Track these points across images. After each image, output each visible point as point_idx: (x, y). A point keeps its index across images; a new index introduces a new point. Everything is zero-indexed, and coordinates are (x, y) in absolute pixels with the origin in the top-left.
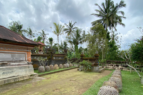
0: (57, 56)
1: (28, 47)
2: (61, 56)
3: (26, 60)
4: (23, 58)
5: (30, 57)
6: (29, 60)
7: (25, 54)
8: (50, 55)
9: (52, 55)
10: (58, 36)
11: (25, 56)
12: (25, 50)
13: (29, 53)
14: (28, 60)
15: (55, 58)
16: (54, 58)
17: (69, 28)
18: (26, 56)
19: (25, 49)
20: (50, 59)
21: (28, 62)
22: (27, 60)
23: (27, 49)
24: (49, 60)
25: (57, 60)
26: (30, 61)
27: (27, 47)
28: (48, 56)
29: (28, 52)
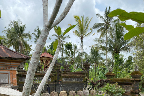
0: (70, 77)
1: (12, 63)
2: (77, 75)
3: (8, 83)
4: (5, 79)
5: (15, 79)
6: (14, 82)
7: (8, 73)
8: (55, 75)
9: (60, 75)
10: (82, 38)
11: (8, 77)
12: (8, 68)
13: (13, 72)
14: (12, 83)
15: (66, 80)
16: (64, 80)
17: (105, 21)
18: (10, 76)
19: (7, 66)
20: (56, 81)
21: (12, 85)
22: (10, 83)
23: (11, 67)
24: (54, 83)
25: (69, 83)
26: (15, 84)
27: (10, 63)
28: (52, 76)
29: (12, 70)
